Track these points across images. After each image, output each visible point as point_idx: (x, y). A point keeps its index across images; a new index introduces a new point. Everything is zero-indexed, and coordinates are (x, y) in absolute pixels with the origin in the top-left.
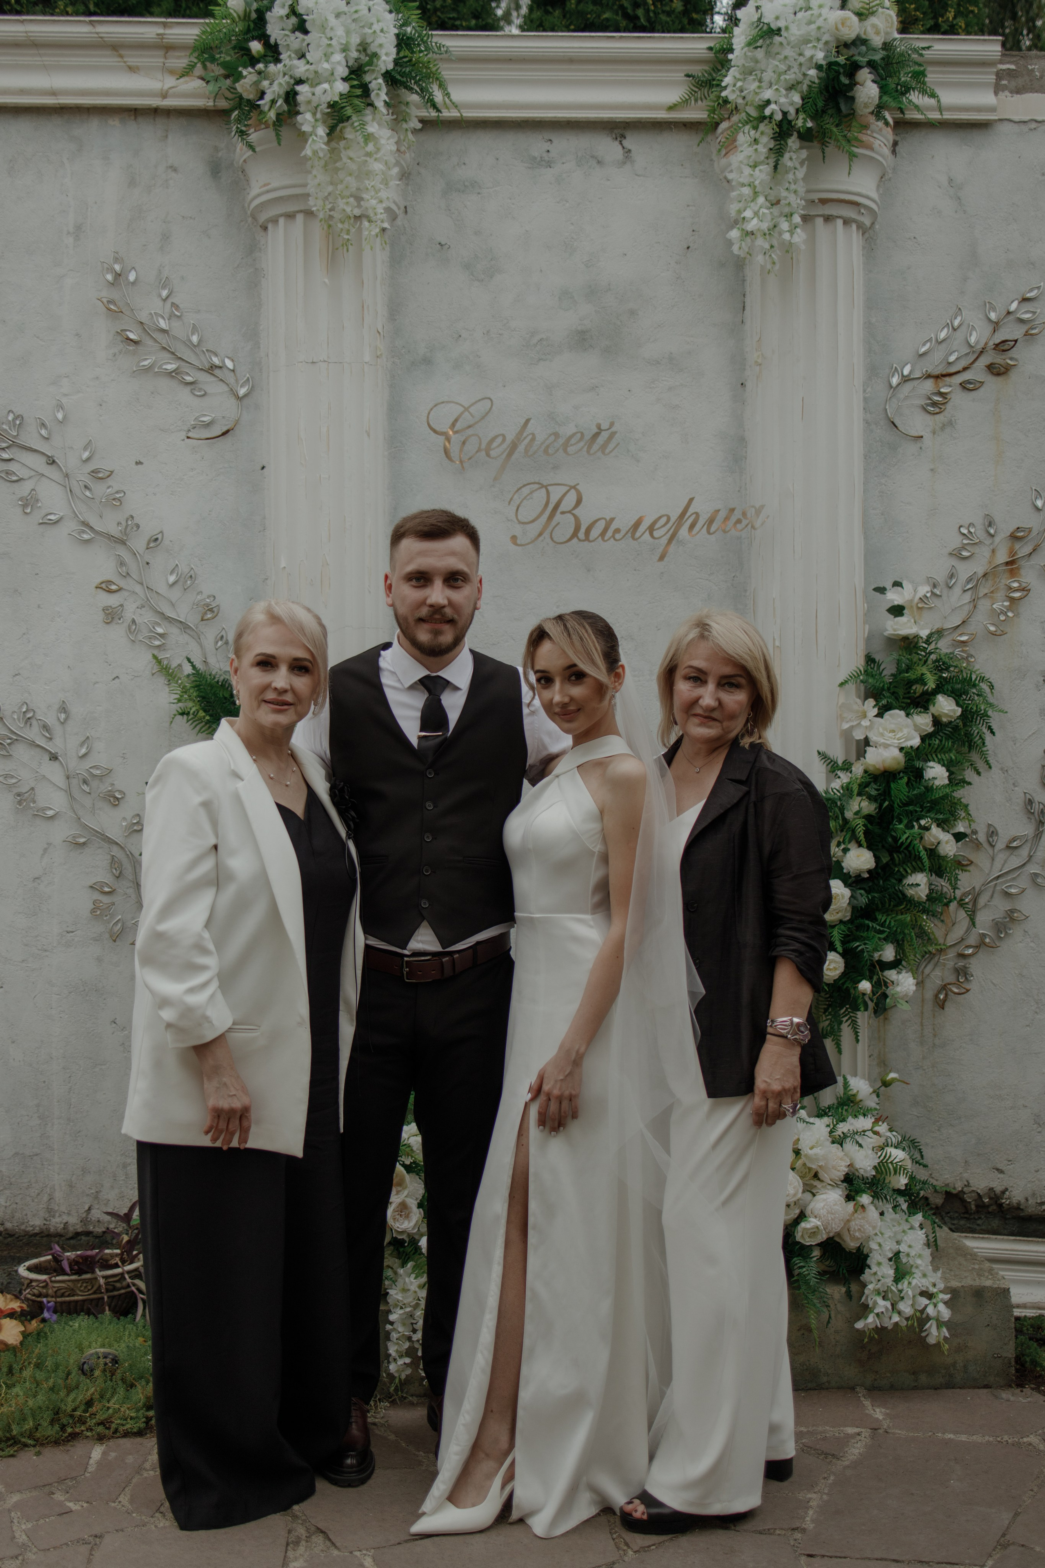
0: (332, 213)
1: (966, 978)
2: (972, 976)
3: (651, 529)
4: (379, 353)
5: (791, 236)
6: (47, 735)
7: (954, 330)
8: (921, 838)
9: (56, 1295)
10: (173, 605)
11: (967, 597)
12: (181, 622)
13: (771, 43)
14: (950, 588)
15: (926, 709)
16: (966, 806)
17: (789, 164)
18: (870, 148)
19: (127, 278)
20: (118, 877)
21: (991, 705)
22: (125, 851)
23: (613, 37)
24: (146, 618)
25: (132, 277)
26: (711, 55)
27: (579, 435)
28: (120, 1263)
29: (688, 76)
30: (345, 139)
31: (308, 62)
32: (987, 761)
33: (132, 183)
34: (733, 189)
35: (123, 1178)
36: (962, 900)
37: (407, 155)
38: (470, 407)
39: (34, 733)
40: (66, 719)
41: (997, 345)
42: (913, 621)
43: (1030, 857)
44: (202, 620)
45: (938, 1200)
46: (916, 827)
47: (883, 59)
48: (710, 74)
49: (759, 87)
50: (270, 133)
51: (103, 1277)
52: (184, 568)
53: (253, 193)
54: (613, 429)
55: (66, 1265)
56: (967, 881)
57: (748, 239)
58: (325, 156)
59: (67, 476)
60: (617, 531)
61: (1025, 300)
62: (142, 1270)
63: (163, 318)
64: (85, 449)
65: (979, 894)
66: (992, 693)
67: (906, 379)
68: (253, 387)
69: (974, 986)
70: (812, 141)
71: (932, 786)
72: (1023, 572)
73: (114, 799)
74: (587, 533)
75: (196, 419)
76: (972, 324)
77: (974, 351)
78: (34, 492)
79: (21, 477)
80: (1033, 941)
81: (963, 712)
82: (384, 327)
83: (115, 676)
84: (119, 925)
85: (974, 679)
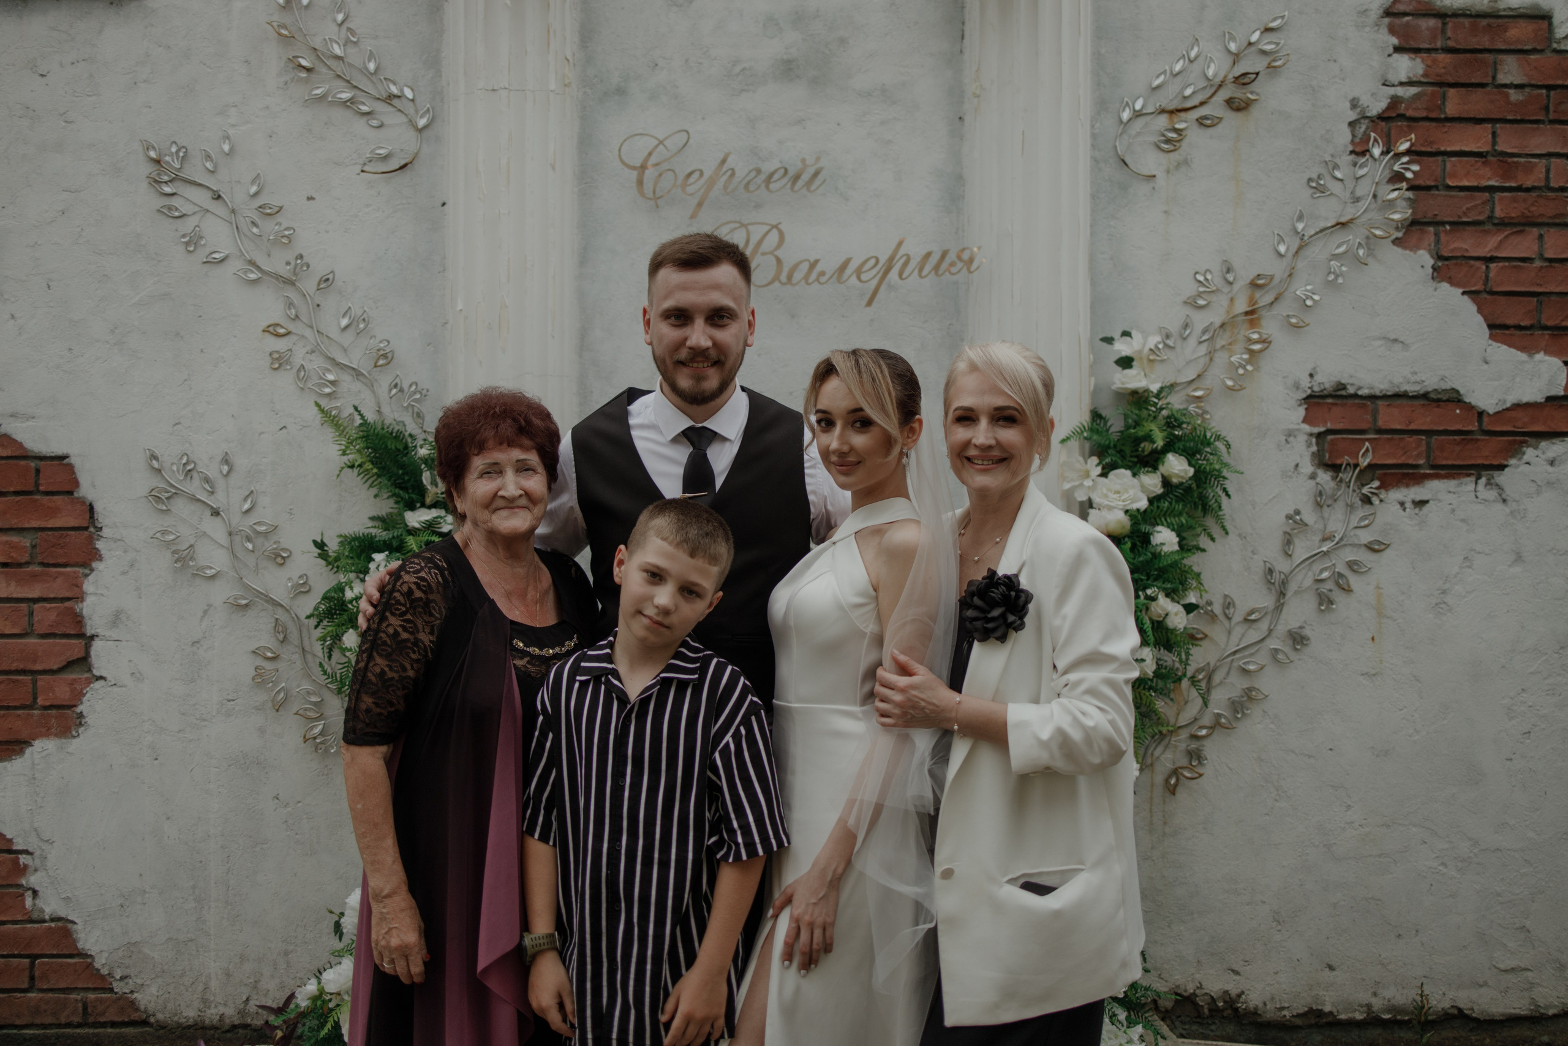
1: (1200, 763)
2: (1206, 759)
3: (859, 272)
4: (567, 81)
6: (209, 489)
7: (1191, 61)
8: (1147, 609)
10: (345, 350)
11: (1203, 349)
12: (353, 369)
15: (1155, 468)
16: (1199, 575)
19: (300, 2)
20: (282, 642)
21: (1226, 465)
22: (290, 614)
24: (315, 364)
25: (305, 1)
27: (782, 171)
32: (1222, 527)
35: (285, 966)
36: (1193, 677)
38: (665, 140)
39: (194, 487)
40: (229, 472)
41: (1237, 78)
42: (1143, 374)
43: (1270, 631)
44: (376, 366)
46: (1142, 597)
52: (356, 311)
54: (819, 165)
56: (1200, 657)
59: (233, 211)
60: (822, 273)
61: (1268, 30)
63: (339, 45)
64: (253, 182)
65: (1214, 671)
66: (1229, 453)
67: (1138, 114)
68: (433, 117)
69: (1208, 770)
71: (1160, 553)
72: (1264, 322)
73: (280, 558)
74: (790, 277)
75: (372, 152)
76: (1209, 55)
77: (1212, 86)
78: (197, 229)
79: (184, 212)
80: (1272, 723)
81: (1195, 472)
82: (574, 55)
83: (282, 426)
84: (282, 695)
85: (1208, 437)
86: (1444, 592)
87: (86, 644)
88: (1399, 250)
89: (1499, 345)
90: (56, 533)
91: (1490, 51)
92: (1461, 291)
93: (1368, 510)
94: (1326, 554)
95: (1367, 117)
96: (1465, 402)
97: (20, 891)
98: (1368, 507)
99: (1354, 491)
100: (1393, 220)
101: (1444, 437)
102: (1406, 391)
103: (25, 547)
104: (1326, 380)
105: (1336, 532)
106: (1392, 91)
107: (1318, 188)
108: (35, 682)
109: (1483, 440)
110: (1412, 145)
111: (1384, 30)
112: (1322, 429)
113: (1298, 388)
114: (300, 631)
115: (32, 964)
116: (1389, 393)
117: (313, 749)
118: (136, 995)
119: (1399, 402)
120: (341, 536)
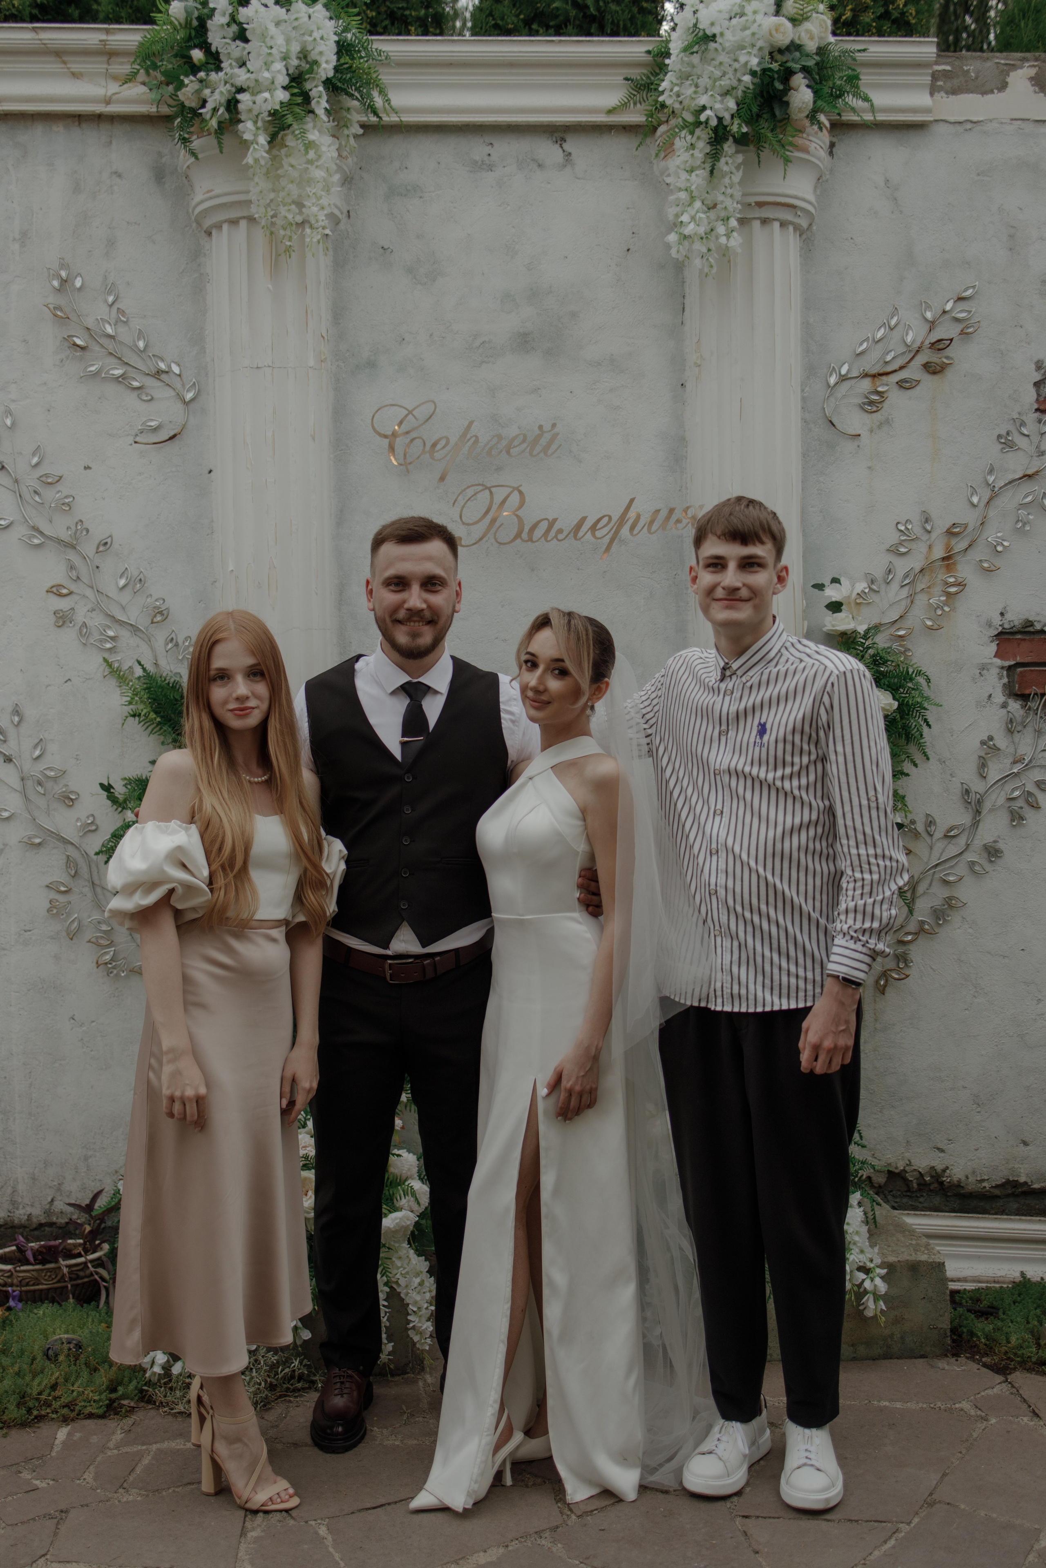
0: (274, 220)
1: (906, 965)
2: (912, 962)
3: (593, 528)
4: (323, 357)
5: (728, 240)
6: (2, 738)
9: (20, 1284)
10: (123, 608)
11: (905, 592)
12: (131, 625)
13: (706, 49)
14: (888, 583)
16: (903, 797)
17: (726, 168)
18: (805, 150)
19: (73, 284)
20: (73, 877)
21: (928, 698)
22: (81, 850)
23: (553, 41)
24: (96, 621)
25: (78, 283)
26: (649, 58)
27: (521, 437)
28: (83, 1253)
29: (626, 79)
30: (286, 146)
31: (249, 71)
32: (925, 752)
33: (77, 189)
34: (672, 192)
37: (350, 160)
38: (414, 409)
40: (20, 722)
41: (933, 344)
42: (851, 616)
43: (968, 845)
44: (152, 623)
45: (881, 1179)
47: (817, 64)
48: (648, 78)
49: (695, 92)
50: (212, 140)
51: (67, 1266)
52: (133, 572)
53: (199, 197)
54: (555, 431)
55: (30, 1255)
57: (686, 243)
58: (266, 164)
59: (16, 481)
60: (560, 531)
61: (960, 299)
62: (105, 1259)
63: (110, 323)
64: (34, 454)
65: (918, 882)
66: (929, 686)
67: (843, 379)
68: (199, 391)
69: (913, 971)
70: (747, 145)
72: (959, 567)
73: (69, 800)
74: (531, 534)
75: (144, 424)
76: (908, 323)
77: (910, 351)
80: (970, 927)
81: (900, 705)
82: (328, 332)
83: (67, 679)
84: (76, 924)
85: (911, 673)
94: (1016, 775)
99: (1041, 717)
104: (1015, 618)
105: (1026, 754)
107: (1006, 443)
112: (1012, 663)
113: (990, 626)
114: (90, 866)
117: (105, 973)
120: (125, 779)
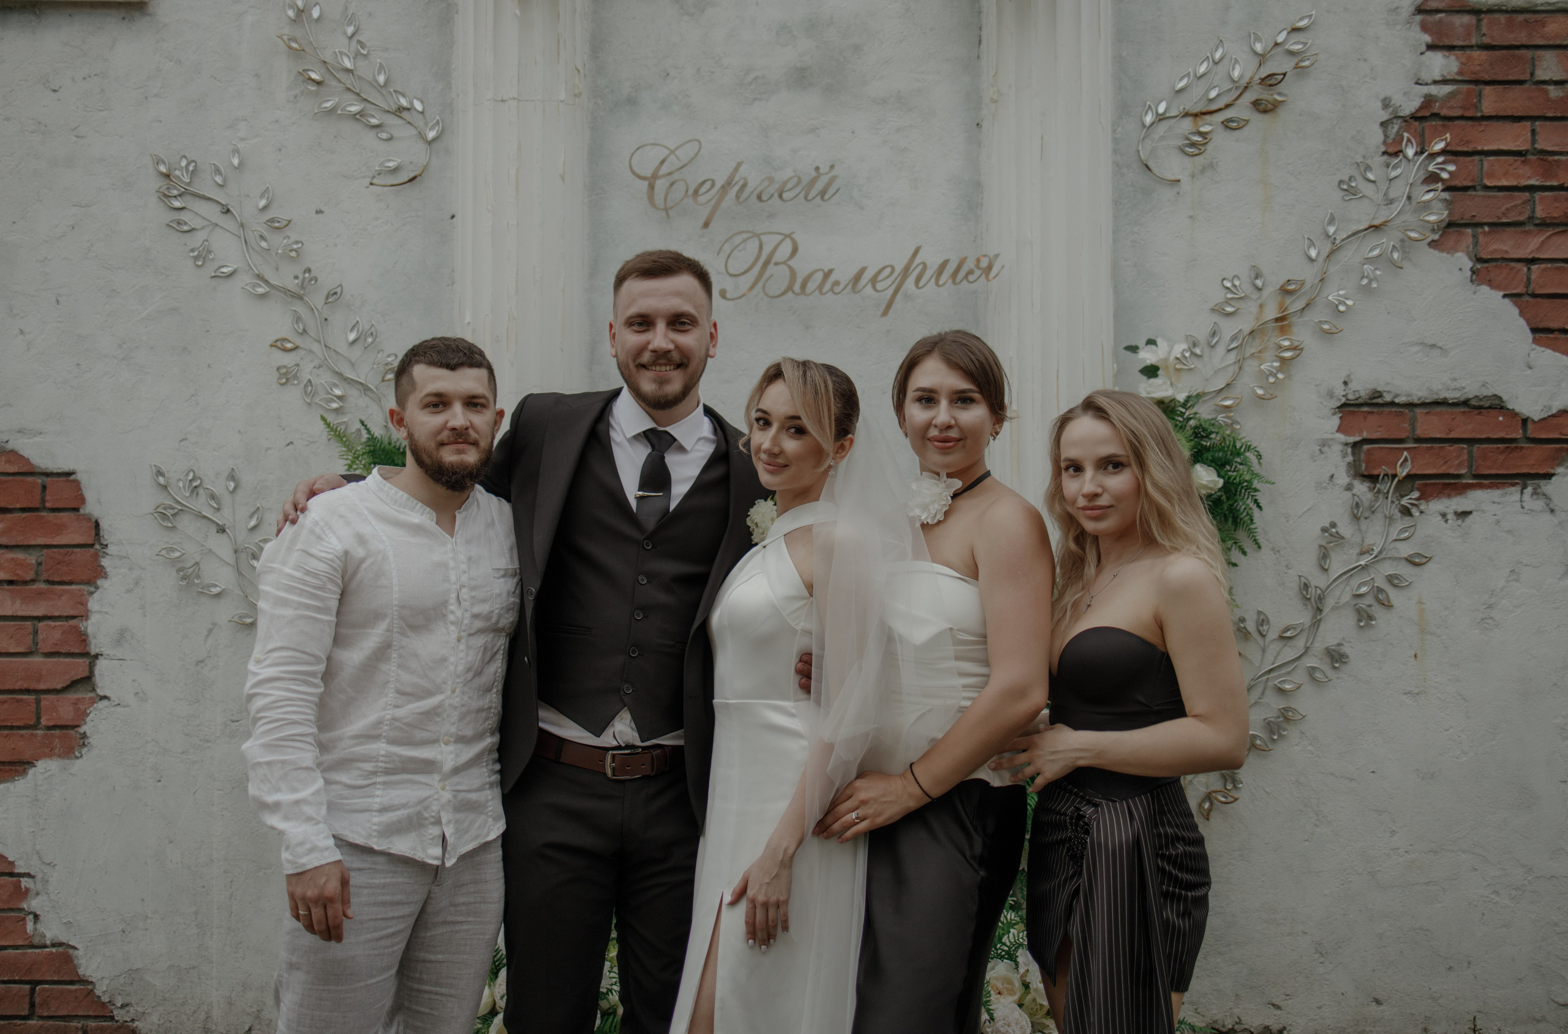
1: (1235, 787)
2: (1242, 783)
3: (874, 281)
4: (577, 92)
6: (215, 505)
10: (353, 365)
11: (1232, 357)
12: (361, 383)
14: (1212, 347)
19: (311, 15)
21: (1257, 475)
24: (324, 378)
25: (316, 13)
27: (796, 180)
32: (1255, 540)
38: (678, 148)
39: (200, 503)
40: (235, 488)
41: (1263, 80)
42: (1169, 383)
43: (1307, 649)
44: (383, 381)
52: (364, 325)
54: (834, 173)
59: (242, 225)
60: (837, 283)
61: (1296, 30)
63: (349, 58)
64: (262, 196)
66: (1260, 463)
67: (1161, 118)
68: (443, 130)
69: (1243, 794)
72: (1295, 329)
74: (804, 286)
75: (381, 164)
76: (1234, 57)
77: (1237, 87)
78: (206, 243)
79: (193, 226)
80: (1310, 744)
81: (1225, 483)
82: (585, 65)
83: (288, 442)
85: (1238, 447)
86: (1490, 607)
87: (90, 663)
88: (1436, 253)
89: (1543, 349)
90: (61, 550)
91: (1527, 47)
92: (1502, 293)
93: (1407, 521)
94: (1364, 568)
95: (1399, 117)
96: (1508, 409)
97: (22, 915)
98: (1407, 518)
99: (1393, 502)
100: (1428, 222)
101: (1486, 446)
102: (1445, 399)
103: (30, 564)
104: (1361, 388)
105: (1374, 544)
106: (1425, 90)
107: (1349, 191)
108: (38, 702)
109: (1528, 448)
110: (1447, 145)
111: (1418, 28)
112: (1358, 439)
113: (1331, 396)
115: (33, 991)
116: (1427, 401)
118: (137, 1023)
119: (1438, 409)
